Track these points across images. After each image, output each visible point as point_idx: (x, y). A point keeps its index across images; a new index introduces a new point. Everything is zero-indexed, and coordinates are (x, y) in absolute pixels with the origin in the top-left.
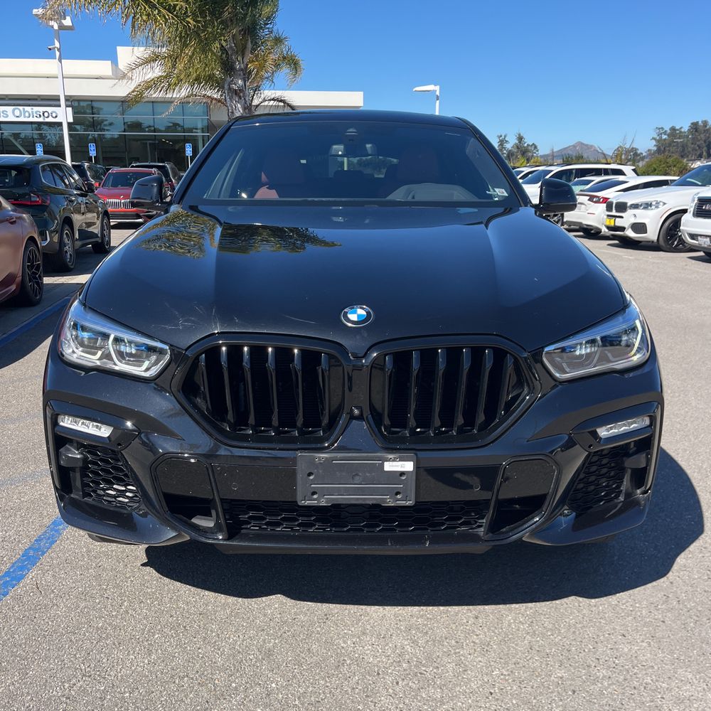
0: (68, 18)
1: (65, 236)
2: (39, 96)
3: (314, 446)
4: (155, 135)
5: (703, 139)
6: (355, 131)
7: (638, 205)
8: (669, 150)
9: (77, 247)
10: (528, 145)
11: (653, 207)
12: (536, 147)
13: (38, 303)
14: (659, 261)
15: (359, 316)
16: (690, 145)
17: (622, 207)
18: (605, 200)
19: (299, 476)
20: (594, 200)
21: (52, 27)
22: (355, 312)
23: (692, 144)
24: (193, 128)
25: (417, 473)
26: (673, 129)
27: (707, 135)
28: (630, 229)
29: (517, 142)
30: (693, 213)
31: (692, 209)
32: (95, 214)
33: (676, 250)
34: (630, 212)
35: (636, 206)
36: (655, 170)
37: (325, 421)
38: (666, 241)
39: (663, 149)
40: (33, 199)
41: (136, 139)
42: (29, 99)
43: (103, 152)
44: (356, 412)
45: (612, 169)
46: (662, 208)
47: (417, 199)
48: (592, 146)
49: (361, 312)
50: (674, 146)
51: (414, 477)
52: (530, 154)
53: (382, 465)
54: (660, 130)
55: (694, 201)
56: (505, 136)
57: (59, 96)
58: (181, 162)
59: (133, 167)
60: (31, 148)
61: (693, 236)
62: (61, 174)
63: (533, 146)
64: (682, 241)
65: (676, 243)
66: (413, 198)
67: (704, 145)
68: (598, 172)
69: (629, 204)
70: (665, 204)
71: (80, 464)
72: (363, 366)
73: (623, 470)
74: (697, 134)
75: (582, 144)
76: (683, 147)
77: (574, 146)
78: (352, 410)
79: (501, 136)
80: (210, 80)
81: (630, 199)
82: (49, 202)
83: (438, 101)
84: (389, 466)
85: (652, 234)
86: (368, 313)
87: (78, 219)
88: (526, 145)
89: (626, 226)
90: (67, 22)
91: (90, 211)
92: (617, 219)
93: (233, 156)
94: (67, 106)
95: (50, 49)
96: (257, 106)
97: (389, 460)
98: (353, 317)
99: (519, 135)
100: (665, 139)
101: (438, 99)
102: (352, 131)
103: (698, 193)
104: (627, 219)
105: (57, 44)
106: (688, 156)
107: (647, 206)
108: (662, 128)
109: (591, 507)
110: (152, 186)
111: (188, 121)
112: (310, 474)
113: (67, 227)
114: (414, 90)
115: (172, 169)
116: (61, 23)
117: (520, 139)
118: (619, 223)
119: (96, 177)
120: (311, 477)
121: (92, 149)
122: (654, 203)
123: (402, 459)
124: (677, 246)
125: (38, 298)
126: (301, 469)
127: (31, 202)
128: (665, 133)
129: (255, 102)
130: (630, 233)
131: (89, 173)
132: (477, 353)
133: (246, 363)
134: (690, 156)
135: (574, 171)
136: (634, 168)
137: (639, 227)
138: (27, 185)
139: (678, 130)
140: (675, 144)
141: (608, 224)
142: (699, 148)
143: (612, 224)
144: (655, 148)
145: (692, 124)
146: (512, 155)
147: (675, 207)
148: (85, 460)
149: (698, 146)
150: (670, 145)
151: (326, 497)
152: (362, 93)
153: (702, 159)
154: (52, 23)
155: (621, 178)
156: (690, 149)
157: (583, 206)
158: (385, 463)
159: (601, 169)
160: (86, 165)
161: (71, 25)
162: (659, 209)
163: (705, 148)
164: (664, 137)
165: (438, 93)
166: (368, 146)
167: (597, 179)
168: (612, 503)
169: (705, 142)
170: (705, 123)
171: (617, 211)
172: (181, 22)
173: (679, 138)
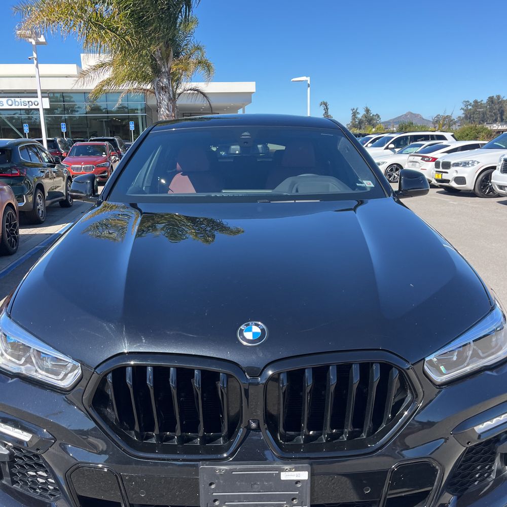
0: (42, 36)
1: (38, 198)
2: (25, 90)
3: (214, 457)
4: (108, 116)
5: (498, 108)
6: (248, 134)
7: (458, 163)
8: (473, 117)
9: (47, 205)
10: (373, 115)
11: (470, 165)
12: (378, 117)
13: (14, 252)
14: (477, 206)
15: (254, 333)
16: (488, 112)
17: (447, 165)
18: (434, 159)
19: (201, 486)
20: (426, 159)
21: (31, 43)
22: (250, 330)
23: (490, 112)
24: (135, 110)
25: (311, 482)
26: (476, 102)
27: (500, 106)
28: (453, 182)
29: (365, 113)
30: (501, 171)
31: (500, 167)
32: (62, 178)
33: (488, 196)
34: (453, 169)
35: (457, 165)
36: (468, 135)
37: (225, 431)
38: (481, 190)
39: (469, 116)
40: (13, 172)
41: (95, 119)
42: (18, 93)
43: (71, 128)
44: (254, 425)
45: (436, 135)
46: (476, 166)
47: (301, 192)
48: (418, 115)
49: (256, 329)
50: (477, 114)
51: (309, 485)
52: (375, 122)
53: (279, 475)
54: (467, 103)
55: (501, 161)
56: (357, 110)
57: (37, 90)
58: (126, 135)
59: (91, 141)
60: (21, 127)
61: (501, 187)
62: (36, 151)
63: (377, 116)
64: (492, 190)
65: (487, 191)
66: (297, 191)
67: (498, 112)
68: (426, 138)
69: (452, 163)
70: (478, 162)
71: (7, 459)
72: (258, 384)
73: (494, 454)
74: (493, 105)
75: (412, 113)
76: (483, 114)
77: (406, 115)
78: (249, 424)
79: (354, 109)
80: (145, 78)
81: (453, 158)
82: (25, 173)
83: (309, 88)
84: (284, 476)
85: (470, 185)
86: (263, 330)
87: (48, 184)
88: (371, 115)
89: (450, 179)
90: (42, 39)
91: (58, 176)
92: (444, 174)
93: (152, 155)
94: (42, 97)
95: (30, 59)
96: (180, 94)
97: (285, 471)
98: (249, 335)
99: (367, 108)
100: (470, 109)
101: (309, 86)
102: (246, 134)
103: (504, 155)
104: (451, 174)
105: (35, 55)
106: (487, 121)
107: (466, 164)
108: (468, 101)
109: (467, 488)
110: (87, 183)
111: (132, 105)
112: (211, 484)
113: (39, 191)
114: (292, 80)
115: (119, 141)
116: (37, 40)
117: (368, 111)
118: (445, 176)
119: (66, 148)
120: (213, 487)
121: (63, 127)
122: (470, 162)
123: (297, 470)
124: (488, 193)
125: (15, 248)
126: (203, 479)
127: (12, 174)
128: (470, 105)
129: (179, 91)
130: (454, 184)
131: (60, 146)
132: (365, 368)
133: (150, 382)
134: (488, 121)
135: (409, 137)
136: (452, 134)
137: (461, 180)
138: (9, 162)
139: (479, 102)
140: (478, 112)
141: (436, 177)
142: (495, 115)
143: (440, 178)
144: (463, 116)
145: (489, 98)
146: (362, 122)
147: (486, 165)
148: (11, 455)
149: (494, 113)
150: (474, 113)
151: (226, 503)
152: (255, 82)
153: (497, 123)
154: (30, 40)
155: (444, 143)
156: (488, 116)
157: (417, 164)
158: (282, 473)
159: (428, 135)
160: (58, 140)
161: (44, 41)
162: (474, 167)
163: (499, 115)
164: (470, 107)
165: (309, 82)
166: (260, 146)
167: (426, 143)
168: (485, 482)
169: (499, 110)
170: (498, 97)
171: (443, 168)
172: (122, 40)
173: (481, 109)
